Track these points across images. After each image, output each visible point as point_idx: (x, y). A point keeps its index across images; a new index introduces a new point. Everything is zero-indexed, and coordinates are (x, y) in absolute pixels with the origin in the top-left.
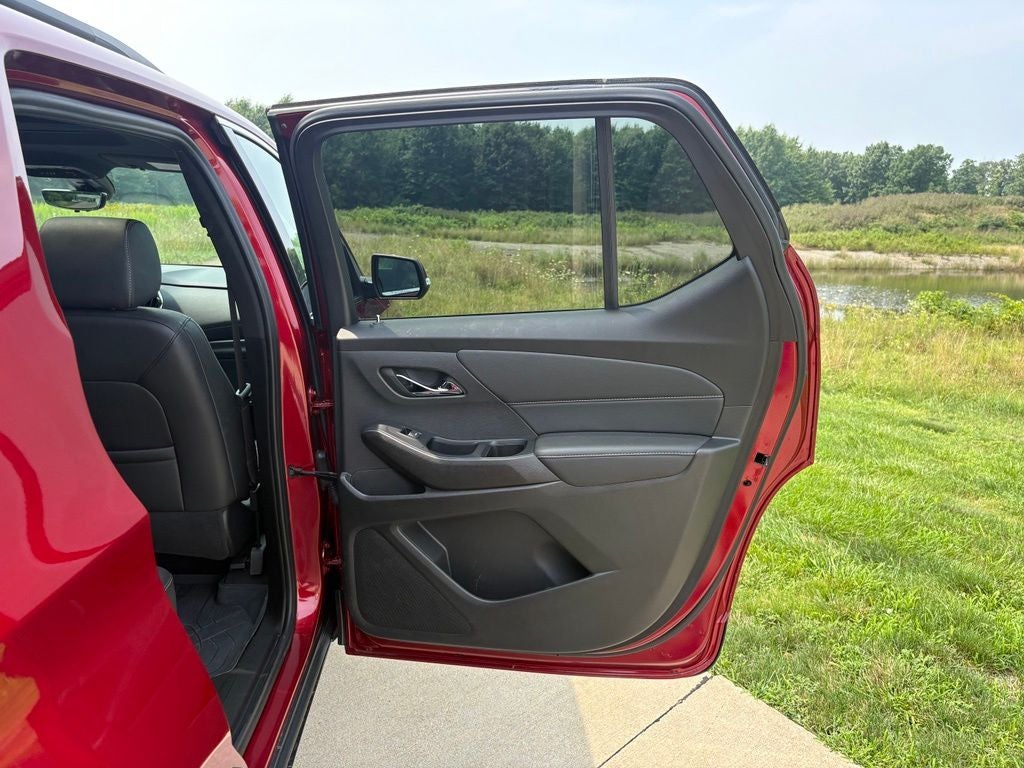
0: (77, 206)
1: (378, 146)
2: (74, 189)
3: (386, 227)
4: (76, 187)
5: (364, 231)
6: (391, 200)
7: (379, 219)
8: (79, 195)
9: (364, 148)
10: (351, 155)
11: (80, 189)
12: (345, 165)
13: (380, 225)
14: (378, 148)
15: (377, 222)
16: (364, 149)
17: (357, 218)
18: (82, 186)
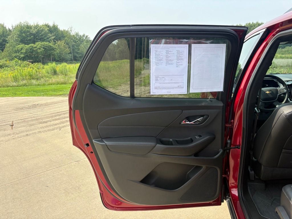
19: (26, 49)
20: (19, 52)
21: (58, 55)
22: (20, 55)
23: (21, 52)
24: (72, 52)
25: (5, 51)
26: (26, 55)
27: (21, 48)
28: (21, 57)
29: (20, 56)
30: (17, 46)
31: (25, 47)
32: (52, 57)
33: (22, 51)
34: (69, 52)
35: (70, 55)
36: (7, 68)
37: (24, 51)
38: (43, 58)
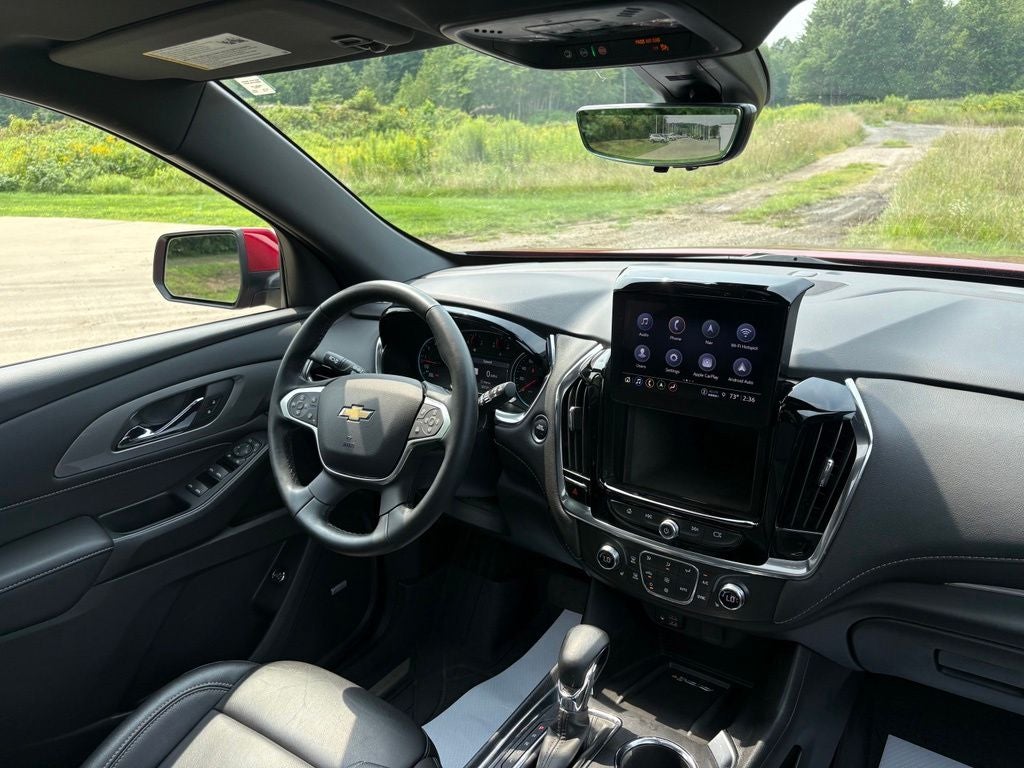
0: (661, 155)
1: (1002, 18)
2: (660, 99)
3: (1008, 116)
4: (667, 94)
5: (977, 123)
6: (1012, 81)
7: (998, 107)
8: (671, 119)
9: (982, 22)
10: (965, 32)
11: (679, 99)
12: (955, 46)
13: (1000, 115)
14: (1002, 21)
15: (996, 111)
16: (982, 25)
17: (969, 109)
18: (685, 89)
19: (478, 70)
20: (458, 78)
21: (573, 88)
22: (460, 90)
23: (464, 81)
24: (624, 76)
25: (421, 76)
26: (476, 87)
27: (464, 65)
28: (461, 95)
29: (460, 92)
30: (454, 61)
31: (477, 62)
32: (553, 93)
33: (466, 76)
34: (612, 78)
35: (618, 87)
36: (393, 131)
37: (471, 76)
38: (526, 98)
